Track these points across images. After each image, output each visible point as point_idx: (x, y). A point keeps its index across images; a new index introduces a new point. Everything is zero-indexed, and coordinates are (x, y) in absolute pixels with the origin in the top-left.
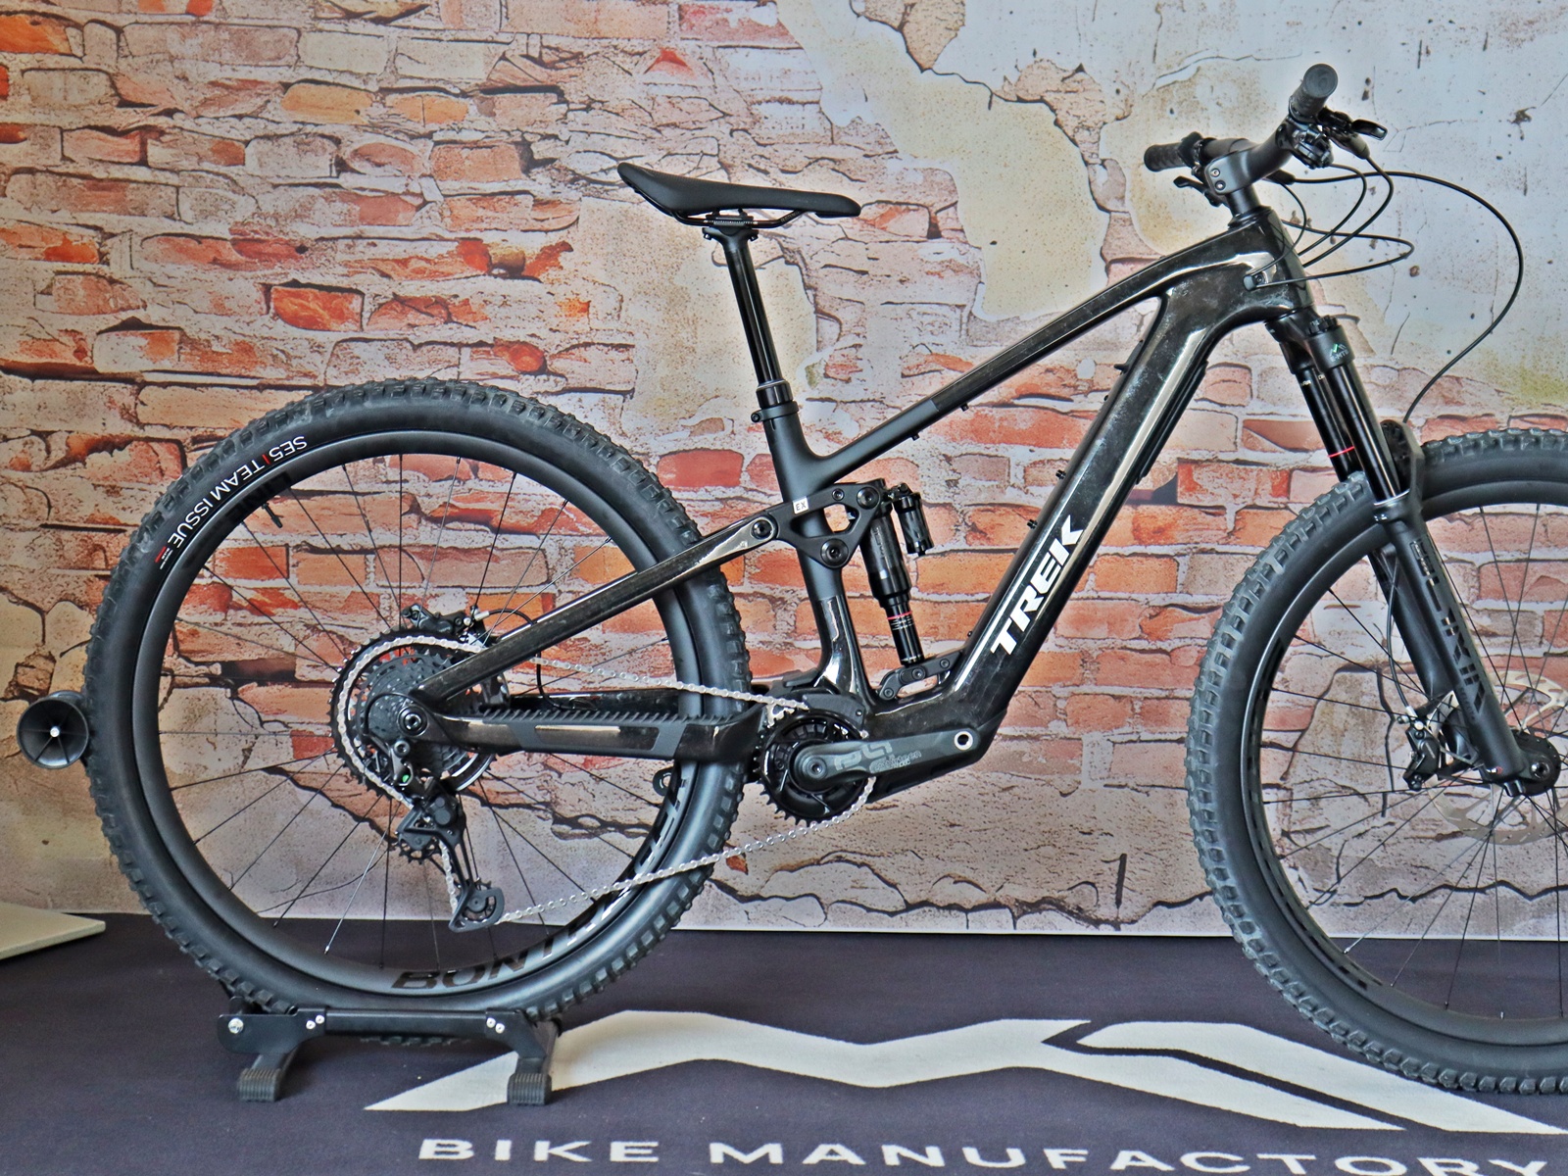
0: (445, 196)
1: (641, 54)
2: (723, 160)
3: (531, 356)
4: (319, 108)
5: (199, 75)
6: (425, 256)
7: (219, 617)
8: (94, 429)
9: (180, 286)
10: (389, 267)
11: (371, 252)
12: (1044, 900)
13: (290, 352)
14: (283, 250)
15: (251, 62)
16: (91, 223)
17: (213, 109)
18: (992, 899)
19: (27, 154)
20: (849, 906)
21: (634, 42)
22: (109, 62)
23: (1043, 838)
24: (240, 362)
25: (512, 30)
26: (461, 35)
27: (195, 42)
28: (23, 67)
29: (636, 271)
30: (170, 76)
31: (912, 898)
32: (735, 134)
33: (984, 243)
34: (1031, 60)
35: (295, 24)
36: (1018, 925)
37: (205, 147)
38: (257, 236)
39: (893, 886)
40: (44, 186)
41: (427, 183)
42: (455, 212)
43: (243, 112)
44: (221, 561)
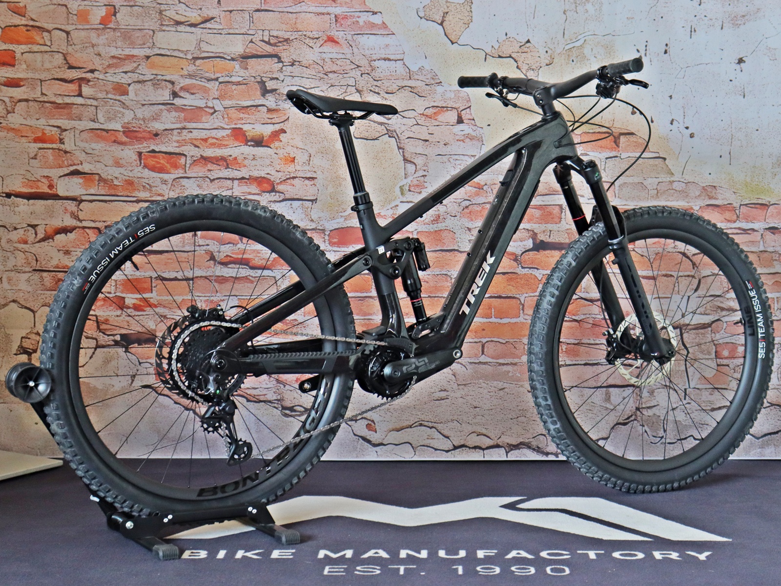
0: (225, 108)
1: (317, 38)
2: (358, 88)
3: (267, 184)
4: (164, 67)
5: (106, 53)
6: (216, 137)
7: (119, 312)
8: (58, 223)
9: (98, 154)
10: (199, 142)
11: (190, 136)
12: (521, 443)
13: (152, 184)
14: (147, 135)
15: (131, 46)
16: (56, 124)
17: (113, 69)
18: (496, 443)
19: (24, 92)
20: (426, 448)
21: (314, 33)
22: (63, 48)
23: (519, 413)
24: (127, 189)
25: (255, 28)
26: (231, 31)
27: (103, 37)
28: (23, 51)
29: (317, 142)
30: (92, 54)
31: (456, 444)
32: (363, 75)
33: (484, 125)
34: (505, 37)
35: (151, 28)
36: (508, 456)
37: (110, 87)
38: (135, 129)
39: (447, 437)
40: (33, 107)
41: (216, 102)
42: (230, 115)
43: (127, 70)
44: (120, 285)
